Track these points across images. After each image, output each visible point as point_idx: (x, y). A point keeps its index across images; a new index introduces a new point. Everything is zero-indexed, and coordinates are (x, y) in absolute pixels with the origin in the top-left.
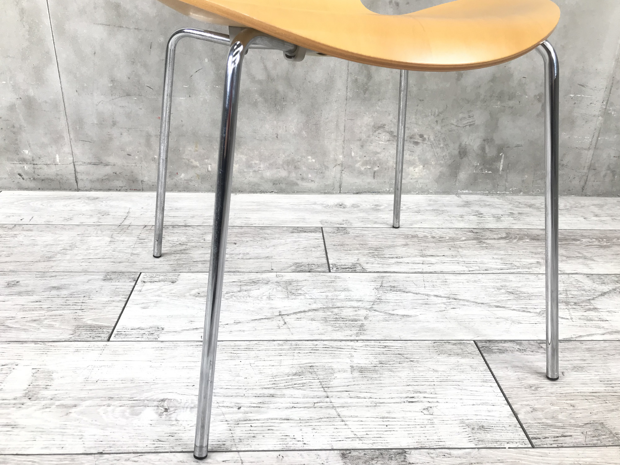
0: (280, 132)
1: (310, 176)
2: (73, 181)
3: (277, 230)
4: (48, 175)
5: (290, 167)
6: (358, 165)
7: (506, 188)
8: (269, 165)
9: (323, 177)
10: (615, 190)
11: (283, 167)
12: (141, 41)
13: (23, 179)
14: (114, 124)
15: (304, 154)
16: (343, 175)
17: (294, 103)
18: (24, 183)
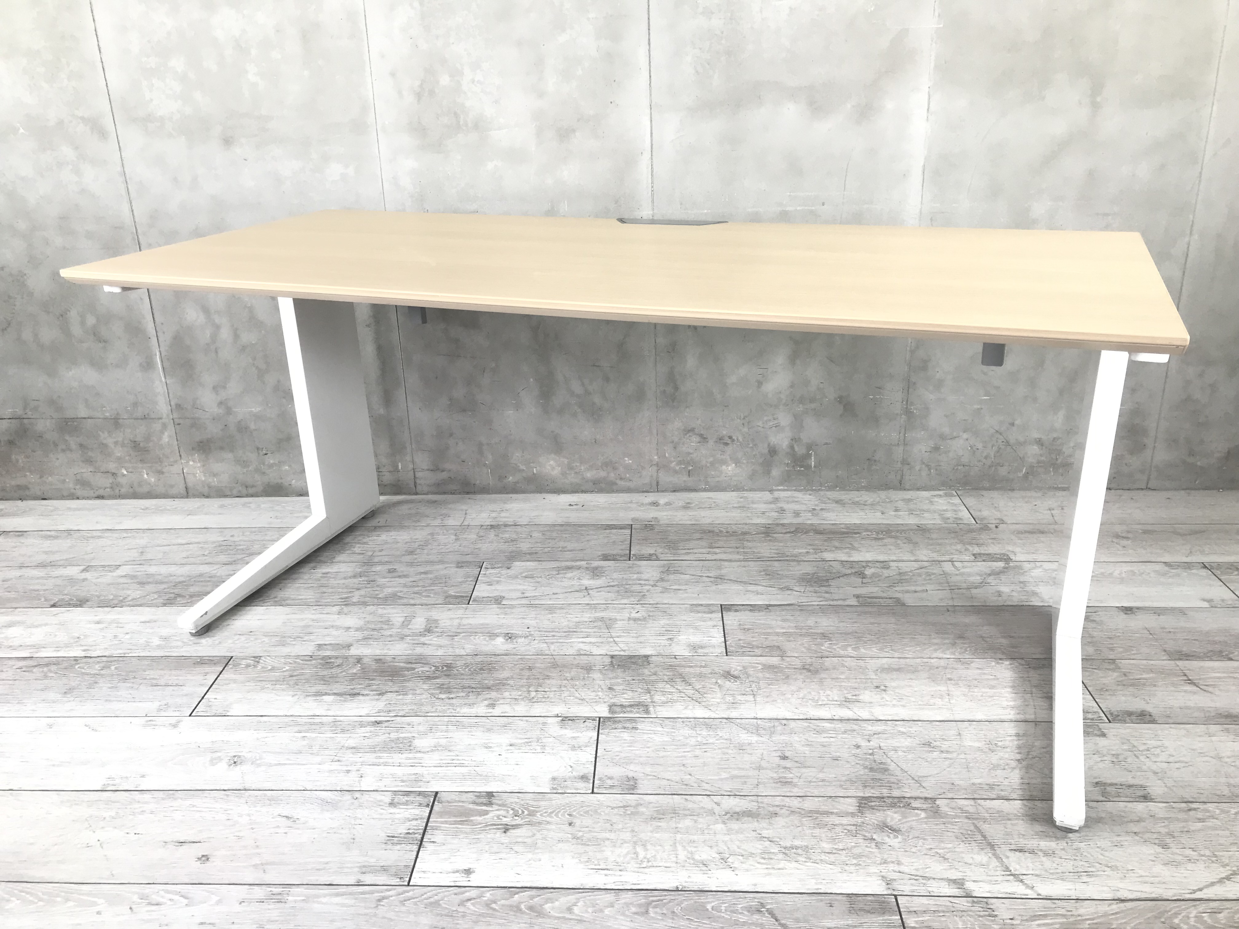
0: (598, 437)
1: (628, 476)
2: (412, 486)
3: (593, 528)
4: (390, 480)
5: (609, 468)
6: (672, 465)
7: (821, 484)
8: (589, 466)
9: (640, 477)
11: (602, 469)
12: (475, 367)
14: (451, 435)
15: (621, 456)
16: (660, 474)
17: (610, 412)
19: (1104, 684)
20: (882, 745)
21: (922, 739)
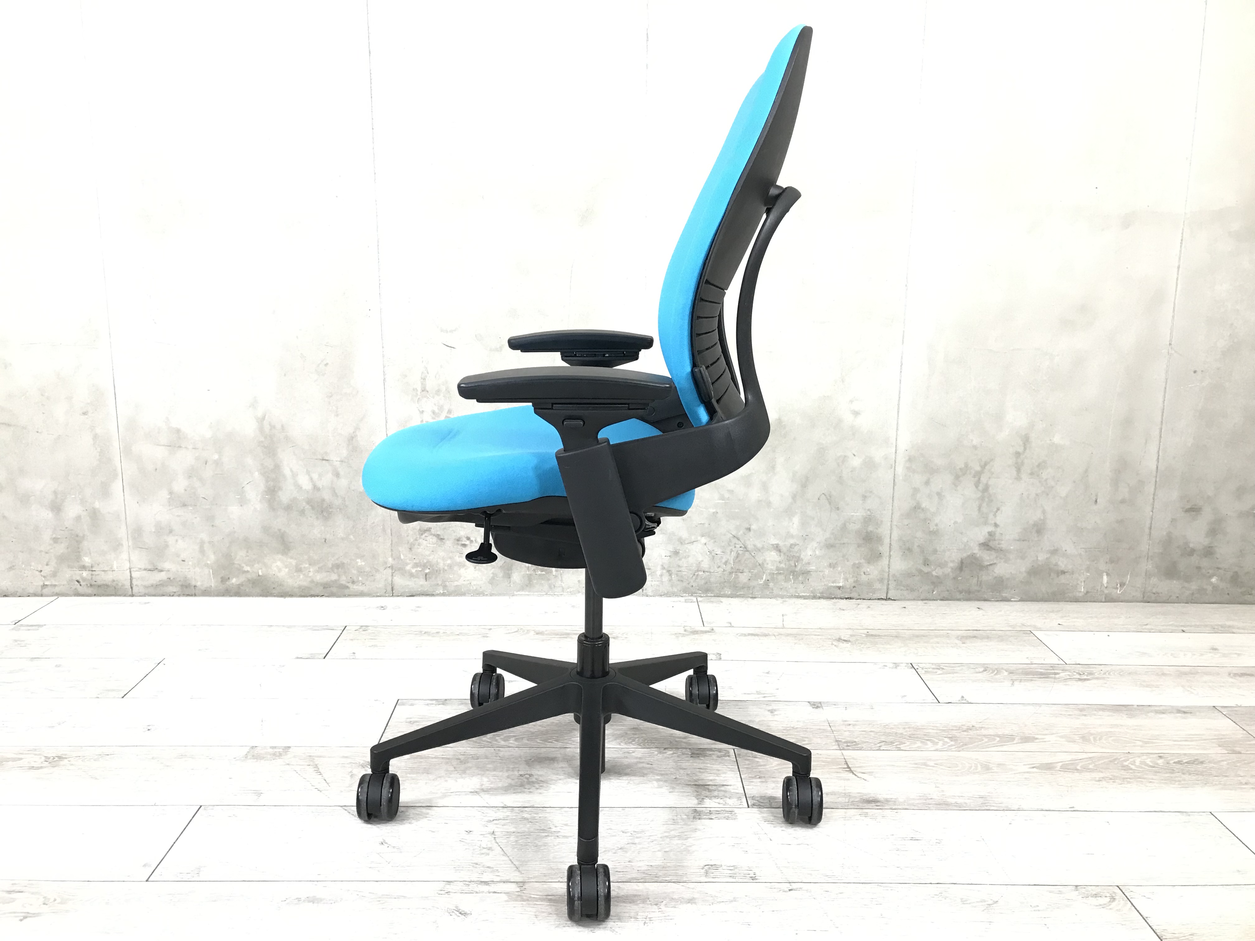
0: (328, 536)
1: (360, 579)
2: (128, 587)
4: (105, 580)
5: (340, 569)
6: (408, 568)
7: (563, 588)
8: (319, 568)
9: (374, 580)
10: (676, 590)
11: (333, 571)
12: (197, 459)
13: (80, 585)
14: (171, 531)
15: (353, 558)
16: (395, 578)
17: (340, 509)
18: (80, 589)
19: (760, 772)
20: (496, 830)
21: (540, 825)
